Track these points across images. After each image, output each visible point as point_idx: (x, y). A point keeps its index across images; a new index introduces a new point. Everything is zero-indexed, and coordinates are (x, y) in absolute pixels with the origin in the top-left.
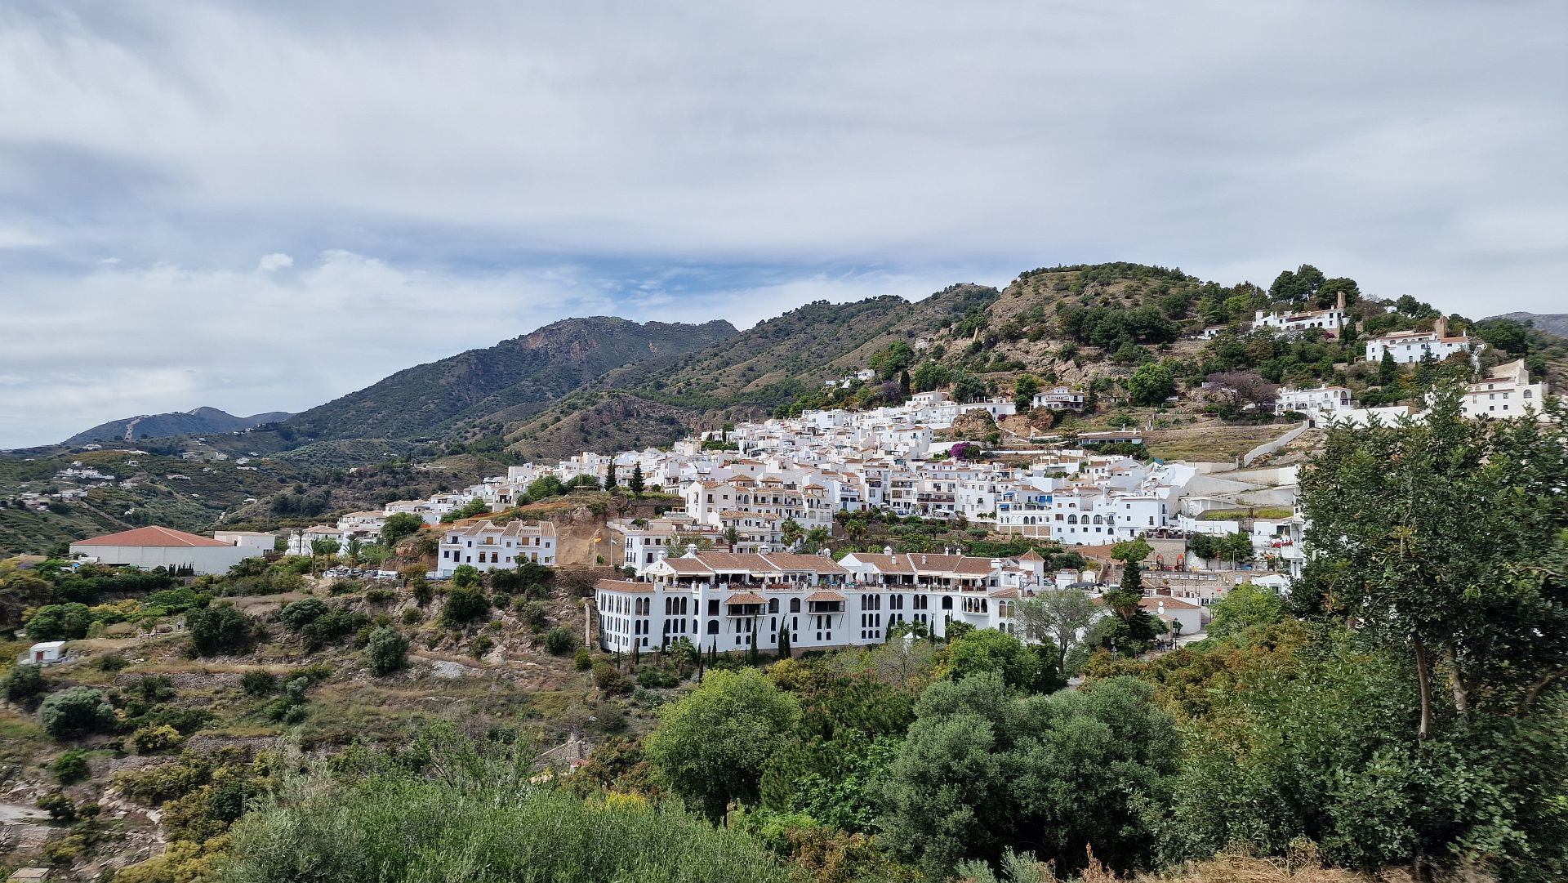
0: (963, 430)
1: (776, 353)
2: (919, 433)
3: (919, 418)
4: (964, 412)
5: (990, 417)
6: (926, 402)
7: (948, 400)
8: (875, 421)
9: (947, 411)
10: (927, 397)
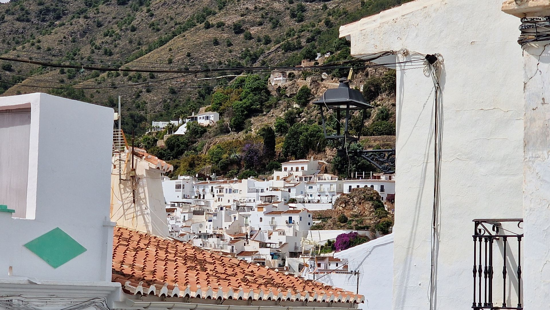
0: (347, 214)
1: (45, 45)
2: (296, 218)
3: (293, 195)
4: (346, 191)
5: (378, 198)
6: (300, 174)
7: (326, 172)
8: (237, 196)
9: (326, 187)
10: (300, 167)
